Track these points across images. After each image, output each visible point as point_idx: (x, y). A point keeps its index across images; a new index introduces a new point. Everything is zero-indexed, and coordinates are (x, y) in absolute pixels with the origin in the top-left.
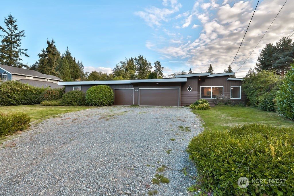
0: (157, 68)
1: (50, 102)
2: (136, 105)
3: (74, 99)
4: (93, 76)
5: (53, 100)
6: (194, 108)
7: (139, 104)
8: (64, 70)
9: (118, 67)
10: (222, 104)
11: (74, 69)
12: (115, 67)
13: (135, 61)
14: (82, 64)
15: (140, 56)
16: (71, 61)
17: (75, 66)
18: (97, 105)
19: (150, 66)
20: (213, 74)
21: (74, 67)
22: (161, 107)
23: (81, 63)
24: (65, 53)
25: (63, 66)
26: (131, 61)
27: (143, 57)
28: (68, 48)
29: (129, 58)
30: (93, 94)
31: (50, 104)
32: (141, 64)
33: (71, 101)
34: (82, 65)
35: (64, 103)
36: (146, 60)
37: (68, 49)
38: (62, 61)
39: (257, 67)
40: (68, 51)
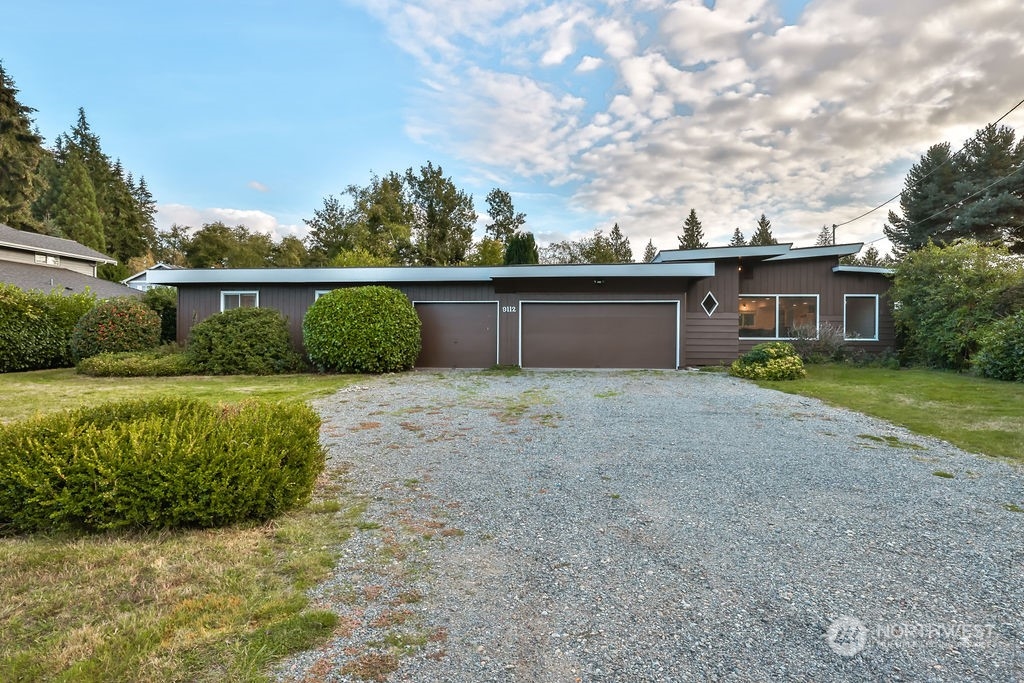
0: (500, 218)
1: (133, 360)
2: (508, 367)
3: (252, 346)
4: (211, 243)
5: (139, 349)
6: (752, 375)
7: (520, 364)
8: (70, 212)
9: (332, 207)
10: (825, 359)
11: (117, 213)
12: (322, 208)
13: (406, 185)
14: (148, 189)
15: (430, 165)
16: (102, 174)
17: (122, 198)
18: (358, 367)
19: (470, 208)
20: (702, 247)
21: (116, 201)
22: (621, 373)
23: (142, 183)
24: (71, 134)
25: (67, 194)
26: (393, 185)
27: (440, 172)
28: (82, 112)
29: (383, 174)
30: (343, 325)
31: (133, 365)
32: (432, 201)
33: (237, 355)
34: (148, 195)
35: (205, 361)
36: (451, 185)
37: (83, 118)
39: (892, 227)
40: (86, 129)
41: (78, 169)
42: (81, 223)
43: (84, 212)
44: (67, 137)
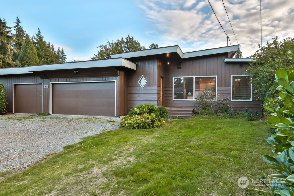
7: (51, 112)
8: (29, 59)
11: (47, 59)
14: (64, 52)
16: (43, 47)
17: (49, 54)
23: (63, 50)
24: (36, 36)
25: (29, 54)
28: (39, 29)
34: (64, 54)
37: (39, 31)
38: (27, 48)
40: (40, 34)
41: (32, 46)
42: (32, 62)
43: (33, 59)
44: (34, 37)
